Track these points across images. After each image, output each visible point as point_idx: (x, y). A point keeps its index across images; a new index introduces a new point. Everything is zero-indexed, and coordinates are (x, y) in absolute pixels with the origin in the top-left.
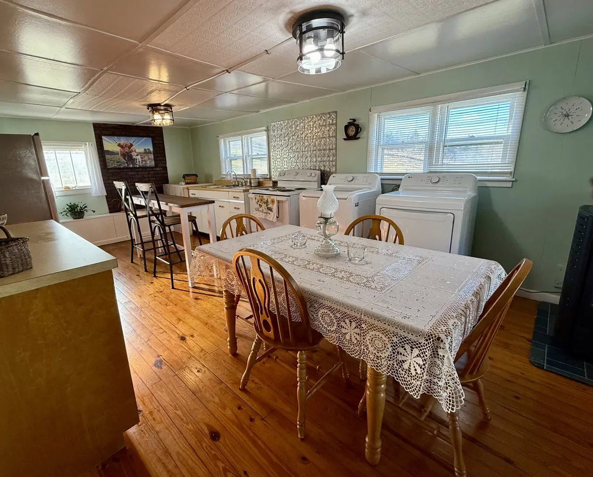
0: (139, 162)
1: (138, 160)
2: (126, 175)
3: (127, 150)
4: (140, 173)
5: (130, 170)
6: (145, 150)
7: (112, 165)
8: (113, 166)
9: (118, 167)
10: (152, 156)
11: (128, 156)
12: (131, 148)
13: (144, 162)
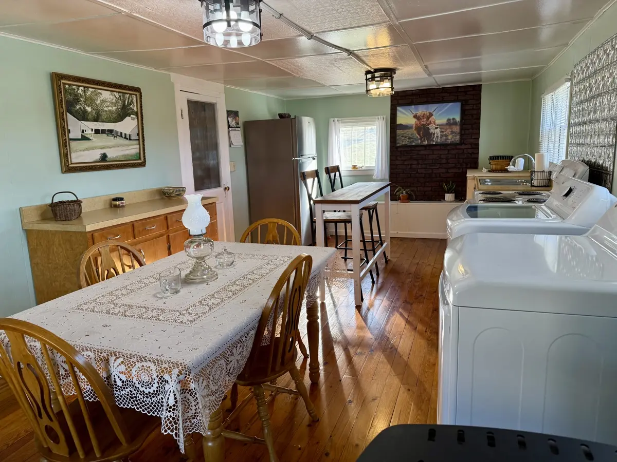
0: (437, 137)
2: (418, 154)
3: (424, 121)
4: (435, 152)
5: (423, 148)
6: (449, 120)
7: (403, 142)
8: (403, 143)
9: (409, 144)
10: (457, 129)
13: (444, 138)
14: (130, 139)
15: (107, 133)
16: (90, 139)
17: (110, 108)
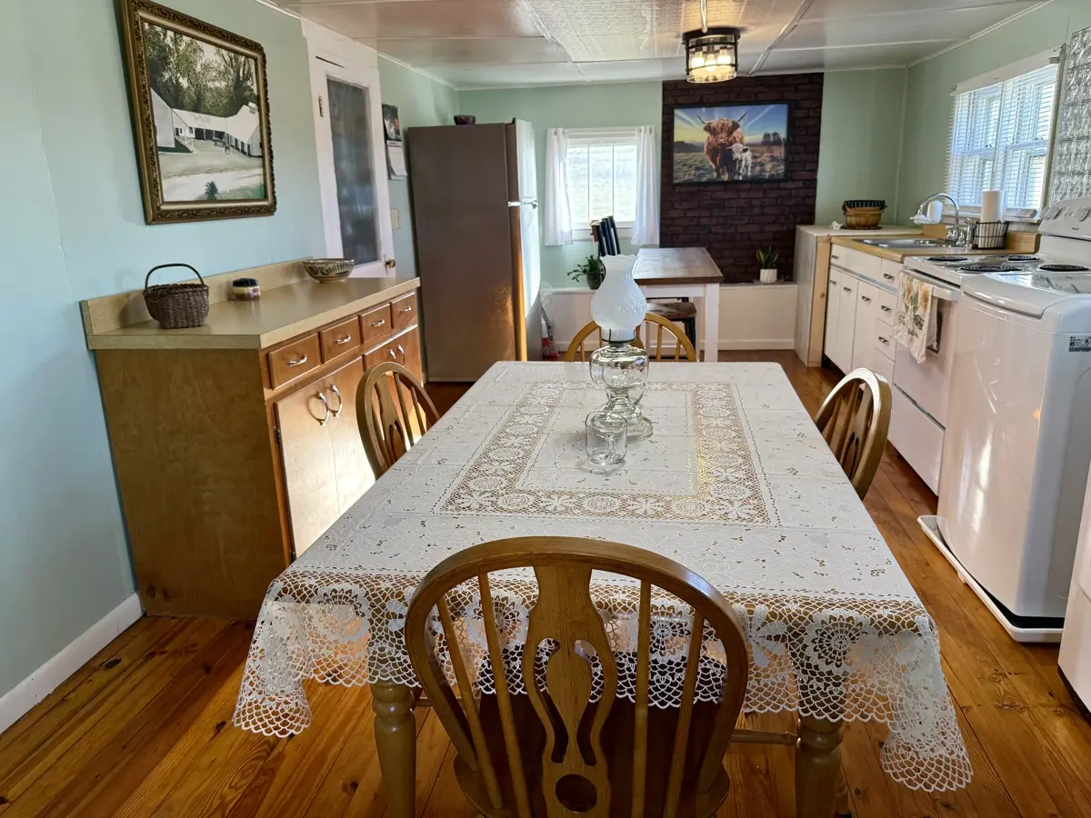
1: (744, 163)
2: (712, 199)
3: (722, 138)
4: (743, 195)
5: (721, 187)
6: (767, 136)
7: (685, 175)
8: (687, 178)
9: (696, 180)
10: (780, 152)
11: (723, 155)
12: (735, 134)
13: (758, 168)
14: (250, 155)
15: (214, 138)
16: (188, 151)
17: (217, 84)
